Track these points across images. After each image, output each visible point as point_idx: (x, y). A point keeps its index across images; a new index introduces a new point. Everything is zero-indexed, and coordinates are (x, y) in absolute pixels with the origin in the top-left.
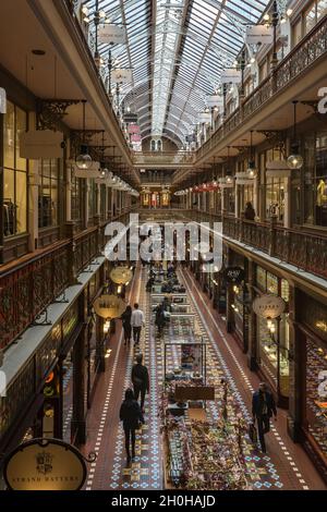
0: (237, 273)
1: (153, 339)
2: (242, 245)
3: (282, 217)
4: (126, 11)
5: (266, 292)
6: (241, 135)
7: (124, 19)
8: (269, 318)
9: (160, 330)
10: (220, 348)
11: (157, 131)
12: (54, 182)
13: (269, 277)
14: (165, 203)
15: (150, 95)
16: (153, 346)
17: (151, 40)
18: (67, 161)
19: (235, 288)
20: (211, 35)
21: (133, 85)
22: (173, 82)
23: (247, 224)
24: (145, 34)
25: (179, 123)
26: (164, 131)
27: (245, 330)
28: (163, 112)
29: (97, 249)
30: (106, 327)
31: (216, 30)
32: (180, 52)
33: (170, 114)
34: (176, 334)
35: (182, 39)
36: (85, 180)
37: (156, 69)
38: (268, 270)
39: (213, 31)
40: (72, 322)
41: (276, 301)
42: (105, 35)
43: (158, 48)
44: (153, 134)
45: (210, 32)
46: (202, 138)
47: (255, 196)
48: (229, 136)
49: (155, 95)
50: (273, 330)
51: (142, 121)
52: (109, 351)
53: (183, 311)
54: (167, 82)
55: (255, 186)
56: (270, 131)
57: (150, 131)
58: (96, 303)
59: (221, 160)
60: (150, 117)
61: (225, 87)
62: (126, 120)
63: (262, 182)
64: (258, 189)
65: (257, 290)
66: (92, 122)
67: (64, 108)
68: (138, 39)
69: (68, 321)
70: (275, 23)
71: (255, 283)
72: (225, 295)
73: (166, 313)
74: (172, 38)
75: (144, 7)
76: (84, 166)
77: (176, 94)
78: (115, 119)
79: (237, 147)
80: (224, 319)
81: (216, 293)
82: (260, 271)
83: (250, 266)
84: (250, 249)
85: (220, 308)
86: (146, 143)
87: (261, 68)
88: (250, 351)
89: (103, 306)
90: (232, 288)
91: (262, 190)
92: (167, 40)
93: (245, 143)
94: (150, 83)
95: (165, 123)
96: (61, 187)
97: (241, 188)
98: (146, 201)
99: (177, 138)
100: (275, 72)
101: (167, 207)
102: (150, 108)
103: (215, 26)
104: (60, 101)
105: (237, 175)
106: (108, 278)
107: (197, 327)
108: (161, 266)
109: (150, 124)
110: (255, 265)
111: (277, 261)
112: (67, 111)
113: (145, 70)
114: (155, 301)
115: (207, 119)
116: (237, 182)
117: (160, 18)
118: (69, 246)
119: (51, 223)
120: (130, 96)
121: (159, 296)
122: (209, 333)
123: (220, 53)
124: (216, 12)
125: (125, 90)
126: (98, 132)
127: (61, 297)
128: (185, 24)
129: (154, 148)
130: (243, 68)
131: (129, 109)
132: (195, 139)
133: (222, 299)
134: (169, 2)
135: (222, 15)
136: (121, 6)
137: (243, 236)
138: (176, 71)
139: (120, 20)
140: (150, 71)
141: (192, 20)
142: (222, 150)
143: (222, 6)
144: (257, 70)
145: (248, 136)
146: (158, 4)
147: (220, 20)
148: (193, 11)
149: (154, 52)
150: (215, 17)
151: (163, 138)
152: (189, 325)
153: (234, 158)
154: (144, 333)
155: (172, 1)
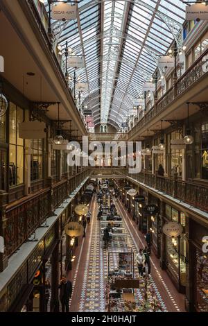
0: (153, 209)
1: (101, 250)
2: (156, 191)
3: (181, 173)
4: (85, 48)
5: (171, 220)
6: (155, 123)
7: (83, 53)
8: (173, 237)
9: (106, 244)
11: (104, 121)
12: (40, 152)
13: (173, 211)
15: (100, 98)
16: (101, 254)
17: (100, 65)
18: (48, 139)
19: (152, 218)
20: (137, 62)
21: (89, 92)
22: (114, 90)
23: (159, 178)
24: (96, 61)
25: (117, 115)
26: (108, 120)
27: (159, 244)
28: (107, 109)
29: (67, 193)
30: (72, 242)
31: (140, 59)
32: (118, 72)
33: (112, 110)
34: (116, 246)
35: (119, 64)
36: (59, 150)
37: (104, 82)
38: (172, 207)
39: (138, 59)
40: (51, 239)
41: (177, 226)
42: (71, 63)
43: (104, 69)
44: (101, 122)
45: (136, 60)
46: (132, 125)
47: (164, 161)
48: (148, 123)
49: (103, 98)
50: (175, 244)
51: (95, 114)
52: (74, 257)
53: (120, 232)
54: (110, 90)
55: (164, 154)
56: (173, 121)
57: (99, 120)
58: (66, 227)
59: (143, 138)
60: (100, 112)
61: (146, 93)
62: (85, 114)
63: (169, 152)
64: (166, 156)
65: (166, 219)
66: (64, 115)
67: (46, 107)
68: (92, 64)
69: (49, 238)
70: (175, 54)
71: (164, 215)
72: (146, 222)
73: (110, 233)
74: (113, 63)
75: (95, 45)
76: (59, 143)
77: (116, 98)
78: (78, 113)
79: (153, 130)
81: (140, 222)
82: (168, 208)
83: (161, 204)
84: (161, 193)
85: (143, 230)
86: (97, 128)
87: (167, 82)
88: (162, 257)
89: (71, 229)
90: (150, 218)
91: (169, 157)
92: (110, 65)
93: (158, 128)
94: (99, 92)
95: (109, 116)
96: (45, 155)
97: (156, 156)
99: (116, 124)
100: (176, 85)
102: (100, 106)
103: (139, 56)
104: (44, 103)
105: (153, 147)
106: (73, 211)
107: (129, 242)
108: (107, 204)
109: (100, 116)
110: (164, 203)
111: (178, 201)
112: (49, 108)
113: (97, 83)
114: (103, 226)
115: (135, 113)
116: (153, 152)
117: (105, 51)
118: (50, 192)
119: (38, 178)
120: (87, 99)
121: (105, 223)
122: (136, 246)
123: (142, 72)
124: (140, 48)
125: (84, 95)
126: (68, 121)
127: (44, 224)
128: (121, 55)
129: (102, 131)
130: (156, 81)
131: (86, 107)
132: (127, 125)
133: (144, 224)
134: (111, 41)
135: (143, 49)
136: (82, 44)
137: (157, 186)
138: (116, 83)
139: (81, 53)
140: (100, 83)
141: (125, 53)
142: (144, 132)
143: (144, 44)
144: (165, 83)
145: (159, 123)
146: (104, 43)
147: (142, 53)
148: (126, 47)
149: (102, 72)
150: (139, 51)
151: (107, 124)
152: (124, 241)
153: (151, 137)
154: (95, 245)
155: (113, 41)
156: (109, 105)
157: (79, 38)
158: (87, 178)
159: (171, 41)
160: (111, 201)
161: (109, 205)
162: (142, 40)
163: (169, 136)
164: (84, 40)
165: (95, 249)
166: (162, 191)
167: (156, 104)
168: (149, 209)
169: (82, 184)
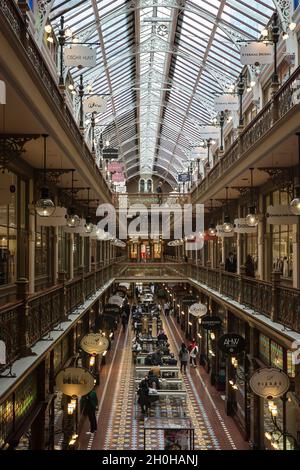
0: (235, 342)
1: (135, 422)
2: (241, 307)
3: (290, 273)
4: (103, 28)
5: (270, 365)
6: (240, 174)
7: (101, 38)
8: (270, 398)
9: (143, 412)
10: (216, 435)
11: (146, 170)
12: (13, 231)
13: (273, 347)
14: (157, 256)
15: (137, 126)
16: (135, 431)
17: (135, 60)
18: (30, 206)
19: (233, 360)
20: (206, 54)
21: (114, 114)
22: (164, 110)
23: (247, 281)
24: (127, 54)
25: (172, 159)
26: (155, 168)
27: (247, 411)
28: (153, 146)
29: (62, 311)
30: (71, 407)
31: (212, 48)
32: (170, 74)
33: (161, 148)
34: (164, 415)
35: (172, 59)
36: (53, 228)
37: (142, 95)
38: (272, 339)
39: (208, 48)
40: (29, 401)
42: (72, 57)
43: (143, 69)
44: (141, 172)
45: (204, 50)
46: (199, 176)
47: (260, 247)
48: (227, 174)
49: (142, 126)
50: (275, 412)
51: (127, 157)
52: (75, 436)
53: (174, 387)
54: (156, 110)
55: (260, 235)
56: (275, 169)
57: (138, 169)
58: (59, 378)
59: (220, 204)
60: (137, 152)
61: (223, 116)
62: (104, 156)
63: (268, 231)
64: (263, 238)
65: (260, 363)
66: (56, 159)
67: (21, 144)
68: (120, 60)
69: (23, 400)
70: (275, 38)
71: (258, 354)
72: (224, 368)
73: (152, 390)
74: (161, 58)
75: (125, 22)
76: (45, 213)
77: (168, 124)
78: (89, 156)
79: (238, 188)
80: (223, 397)
81: (214, 366)
82: (264, 341)
83: (252, 334)
84: (250, 312)
85: (218, 384)
86: (132, 184)
87: (265, 92)
88: (252, 438)
89: (68, 381)
90: (230, 360)
91: (269, 240)
92: (154, 61)
93: (246, 183)
94: (136, 113)
95: (156, 160)
96: (22, 237)
97: (244, 238)
98: (134, 253)
99: (170, 177)
100: (276, 98)
101: (159, 260)
102: (137, 142)
103: (210, 44)
104: (16, 136)
105: (236, 221)
106: (79, 347)
107: (191, 408)
108: (150, 333)
109: (138, 160)
110: (258, 332)
111: (279, 327)
112: (25, 146)
113: (129, 96)
114: (140, 376)
115: (202, 153)
116: (238, 230)
117: (145, 32)
118: (21, 309)
120: (111, 128)
121: (145, 370)
122: (205, 415)
123: (217, 75)
124: (211, 26)
125: (104, 120)
126: (67, 171)
127: (7, 371)
128: (175, 41)
129: (142, 189)
130: (241, 93)
131: (108, 143)
132: (189, 177)
133: (222, 373)
134: (155, 15)
135: (218, 30)
136: (97, 21)
137: (242, 297)
138: (166, 96)
139: (97, 38)
140: (135, 96)
141: (182, 37)
142: (219, 192)
143: (219, 19)
144: (260, 95)
145: (247, 174)
146: (141, 19)
147: (216, 36)
148: (184, 25)
149: (139, 76)
150: (209, 33)
151: (154, 176)
152: (181, 404)
153: (235, 201)
154: (124, 414)
155: (159, 14)
156: (154, 140)
157: (91, 10)
158: (111, 282)
159: (270, 13)
160: (159, 328)
161: (154, 335)
162: (215, 12)
163: (268, 199)
164: (101, 13)
165: (123, 422)
166: (251, 307)
167: (241, 136)
168: (227, 342)
169: (98, 294)
